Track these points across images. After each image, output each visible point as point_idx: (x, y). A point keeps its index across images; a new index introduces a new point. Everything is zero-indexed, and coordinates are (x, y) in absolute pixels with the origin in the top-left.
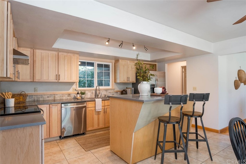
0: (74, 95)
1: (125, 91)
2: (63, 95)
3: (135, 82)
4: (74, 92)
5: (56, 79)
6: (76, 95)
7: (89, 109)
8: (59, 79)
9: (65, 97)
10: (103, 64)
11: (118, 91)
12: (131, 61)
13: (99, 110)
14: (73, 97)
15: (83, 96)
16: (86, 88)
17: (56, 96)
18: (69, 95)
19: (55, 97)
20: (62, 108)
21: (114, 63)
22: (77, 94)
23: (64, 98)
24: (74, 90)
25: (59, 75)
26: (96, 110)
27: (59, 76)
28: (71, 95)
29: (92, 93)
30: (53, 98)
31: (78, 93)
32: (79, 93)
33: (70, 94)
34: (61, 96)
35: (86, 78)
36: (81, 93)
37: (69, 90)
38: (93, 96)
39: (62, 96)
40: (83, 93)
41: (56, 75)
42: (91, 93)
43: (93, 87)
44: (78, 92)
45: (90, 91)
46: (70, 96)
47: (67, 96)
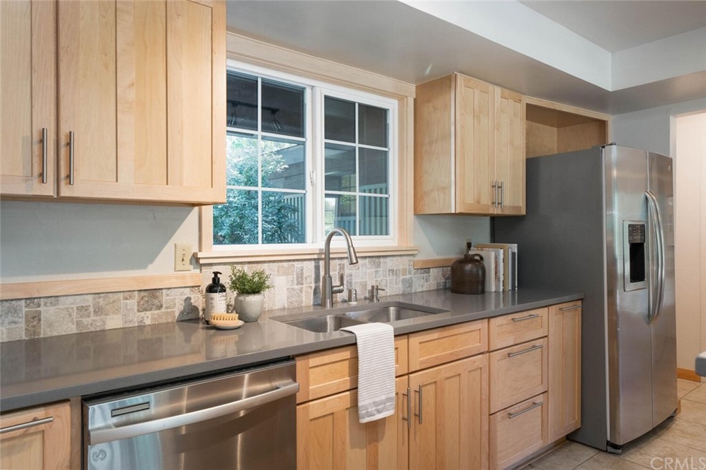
0: (188, 299)
1: (477, 261)
2: (101, 302)
3: (523, 212)
4: (183, 277)
5: (42, 175)
6: (198, 300)
7: (315, 409)
8: (69, 177)
9: (117, 311)
10: (353, 104)
11: (435, 261)
12: (507, 92)
13: (379, 412)
14: (177, 314)
15: (252, 299)
16: (260, 249)
17: (47, 312)
18: (151, 296)
19: (36, 317)
20: (92, 451)
21: (414, 99)
22: (211, 289)
23: (114, 322)
24: (187, 259)
25: (63, 142)
26: (362, 412)
27: (69, 144)
28: (165, 298)
29: (300, 279)
30: (23, 325)
31: (216, 280)
32: (225, 280)
33: (153, 292)
34: (86, 308)
35: (260, 183)
36: (234, 285)
37: (152, 261)
38: (304, 293)
39: (99, 310)
40: (249, 286)
41: (36, 138)
42: (290, 277)
43: (301, 238)
44: (216, 274)
45: (285, 264)
46: (160, 307)
47: (133, 303)
